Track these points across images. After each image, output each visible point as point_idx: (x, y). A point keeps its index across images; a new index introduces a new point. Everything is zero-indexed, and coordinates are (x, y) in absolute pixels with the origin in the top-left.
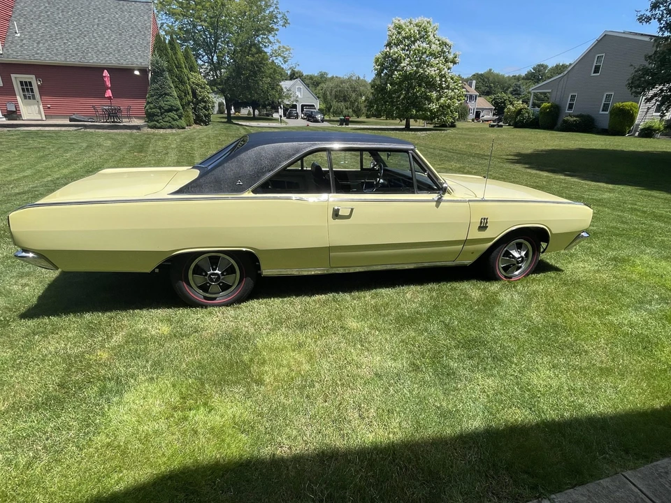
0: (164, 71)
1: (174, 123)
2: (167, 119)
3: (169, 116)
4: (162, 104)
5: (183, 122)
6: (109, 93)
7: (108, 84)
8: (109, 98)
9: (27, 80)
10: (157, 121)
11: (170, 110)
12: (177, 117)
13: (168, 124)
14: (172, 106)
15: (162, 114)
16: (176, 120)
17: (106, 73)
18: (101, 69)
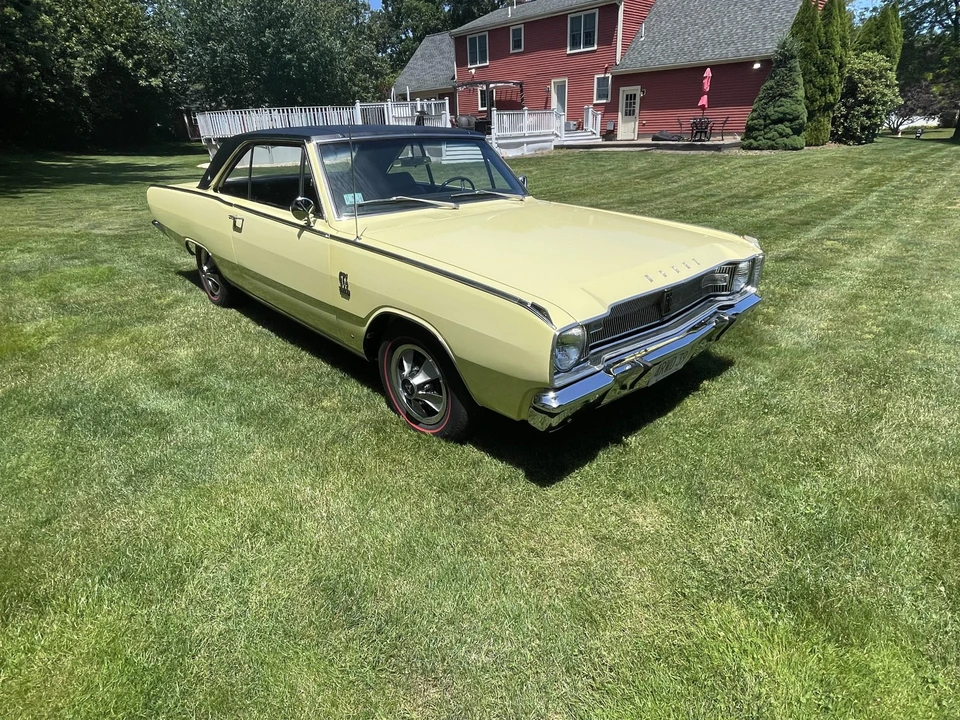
0: (793, 57)
1: (780, 140)
2: (769, 135)
3: (776, 131)
4: (771, 111)
5: (800, 140)
6: (704, 100)
7: (707, 87)
8: (703, 107)
9: (632, 93)
10: (755, 139)
11: (780, 121)
12: (789, 131)
13: (770, 143)
14: (785, 114)
15: (766, 126)
16: (787, 136)
17: (708, 73)
18: (703, 69)
